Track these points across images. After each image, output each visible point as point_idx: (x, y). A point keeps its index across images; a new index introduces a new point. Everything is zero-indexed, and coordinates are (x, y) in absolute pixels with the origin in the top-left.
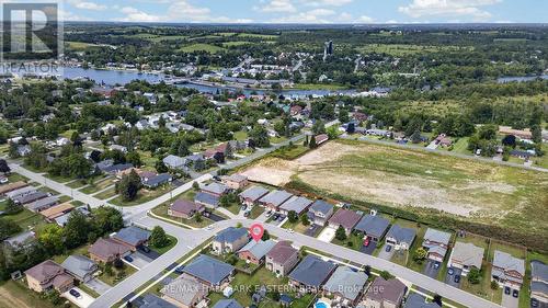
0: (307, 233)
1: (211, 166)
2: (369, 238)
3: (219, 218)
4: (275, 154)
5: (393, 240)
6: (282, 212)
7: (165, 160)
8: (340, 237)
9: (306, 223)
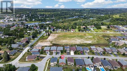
0: (67, 54)
1: (27, 45)
2: (81, 51)
3: (43, 57)
4: (41, 39)
5: (86, 50)
6: (58, 51)
7: (12, 46)
8: (75, 53)
9: (65, 52)
